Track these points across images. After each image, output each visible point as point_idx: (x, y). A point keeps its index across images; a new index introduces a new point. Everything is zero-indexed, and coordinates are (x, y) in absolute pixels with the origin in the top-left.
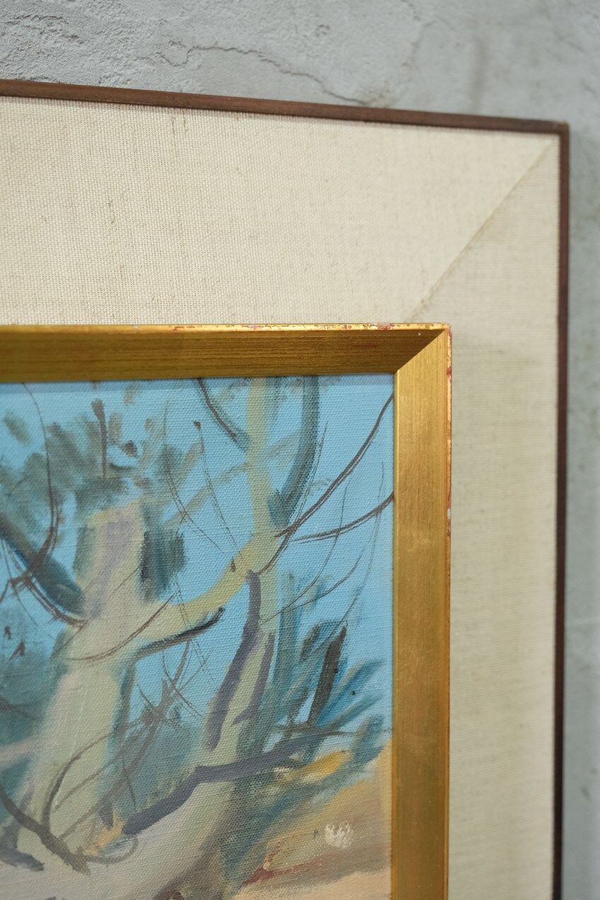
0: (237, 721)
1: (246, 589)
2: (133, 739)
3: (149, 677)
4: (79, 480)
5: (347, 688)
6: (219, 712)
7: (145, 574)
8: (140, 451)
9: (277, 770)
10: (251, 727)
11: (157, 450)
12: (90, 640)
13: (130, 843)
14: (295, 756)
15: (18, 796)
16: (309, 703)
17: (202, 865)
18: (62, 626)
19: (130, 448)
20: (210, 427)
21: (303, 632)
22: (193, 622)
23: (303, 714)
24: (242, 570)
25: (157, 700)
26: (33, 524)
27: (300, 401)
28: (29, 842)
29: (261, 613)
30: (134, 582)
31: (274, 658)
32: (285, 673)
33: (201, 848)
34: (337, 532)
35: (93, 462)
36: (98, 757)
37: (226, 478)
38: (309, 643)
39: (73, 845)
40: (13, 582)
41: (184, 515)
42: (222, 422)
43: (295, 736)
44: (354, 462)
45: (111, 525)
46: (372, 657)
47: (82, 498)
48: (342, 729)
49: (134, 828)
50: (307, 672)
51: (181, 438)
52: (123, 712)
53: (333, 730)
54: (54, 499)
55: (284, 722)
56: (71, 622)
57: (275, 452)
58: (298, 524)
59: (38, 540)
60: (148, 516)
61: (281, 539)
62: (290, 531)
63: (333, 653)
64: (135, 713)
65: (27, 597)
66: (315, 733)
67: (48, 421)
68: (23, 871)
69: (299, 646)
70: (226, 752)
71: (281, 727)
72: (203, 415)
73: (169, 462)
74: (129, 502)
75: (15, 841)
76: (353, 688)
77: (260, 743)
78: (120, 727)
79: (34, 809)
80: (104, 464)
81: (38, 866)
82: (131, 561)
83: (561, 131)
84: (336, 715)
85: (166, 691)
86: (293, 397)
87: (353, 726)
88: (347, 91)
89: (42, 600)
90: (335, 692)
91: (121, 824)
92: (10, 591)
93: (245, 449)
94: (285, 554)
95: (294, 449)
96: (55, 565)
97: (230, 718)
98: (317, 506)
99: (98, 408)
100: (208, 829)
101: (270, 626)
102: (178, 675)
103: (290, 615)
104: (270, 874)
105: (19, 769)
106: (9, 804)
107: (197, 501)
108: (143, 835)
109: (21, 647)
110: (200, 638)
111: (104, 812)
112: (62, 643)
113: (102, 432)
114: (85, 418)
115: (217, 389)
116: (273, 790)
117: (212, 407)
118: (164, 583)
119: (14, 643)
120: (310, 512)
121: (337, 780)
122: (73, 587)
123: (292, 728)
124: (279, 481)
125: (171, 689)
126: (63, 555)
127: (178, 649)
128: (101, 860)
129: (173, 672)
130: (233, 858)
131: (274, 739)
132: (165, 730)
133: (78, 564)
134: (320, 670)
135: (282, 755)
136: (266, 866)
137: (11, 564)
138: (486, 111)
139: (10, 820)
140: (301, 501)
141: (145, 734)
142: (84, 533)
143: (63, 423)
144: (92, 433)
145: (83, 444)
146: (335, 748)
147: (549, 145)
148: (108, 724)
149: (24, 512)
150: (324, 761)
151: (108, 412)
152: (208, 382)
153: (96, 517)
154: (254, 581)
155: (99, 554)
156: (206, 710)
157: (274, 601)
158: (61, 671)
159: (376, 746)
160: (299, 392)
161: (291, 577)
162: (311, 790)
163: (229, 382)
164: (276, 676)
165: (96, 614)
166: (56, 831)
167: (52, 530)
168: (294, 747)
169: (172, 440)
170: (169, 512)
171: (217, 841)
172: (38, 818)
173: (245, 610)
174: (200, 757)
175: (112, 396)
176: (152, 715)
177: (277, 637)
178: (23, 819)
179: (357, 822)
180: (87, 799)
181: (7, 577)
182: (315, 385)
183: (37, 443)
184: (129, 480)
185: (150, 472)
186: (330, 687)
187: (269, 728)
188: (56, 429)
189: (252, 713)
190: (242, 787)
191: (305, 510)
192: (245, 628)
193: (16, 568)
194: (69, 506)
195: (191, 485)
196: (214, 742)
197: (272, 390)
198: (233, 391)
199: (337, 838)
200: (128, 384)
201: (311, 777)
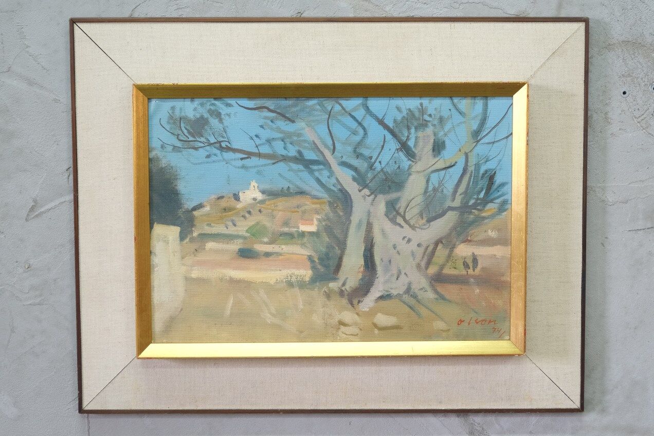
0: (460, 195)
1: (464, 157)
2: (429, 196)
3: (435, 179)
4: (416, 124)
5: (496, 189)
6: (455, 191)
7: (434, 150)
8: (433, 116)
9: (473, 211)
10: (464, 197)
11: (438, 117)
12: (418, 167)
13: (428, 224)
14: (479, 207)
15: (397, 207)
16: (484, 192)
17: (448, 236)
18: (410, 162)
19: (430, 115)
20: (453, 110)
21: (482, 171)
22: (448, 165)
23: (482, 195)
24: (463, 151)
25: (437, 185)
26: (403, 135)
27: (482, 104)
28: (400, 220)
29: (469, 164)
30: (431, 152)
31: (472, 178)
32: (476, 183)
33: (449, 230)
34: (493, 143)
35: (419, 119)
36: (420, 199)
37: (458, 125)
38: (483, 175)
39: (412, 222)
40: (397, 149)
41: (445, 135)
42: (457, 109)
43: (479, 201)
44: (499, 123)
45: (424, 136)
46: (505, 181)
47: (416, 128)
48: (494, 201)
49: (430, 220)
50: (483, 183)
51: (445, 114)
52: (427, 188)
53: (492, 201)
54: (409, 128)
55: (475, 197)
56: (413, 161)
57: (474, 118)
58: (480, 139)
59: (404, 139)
60: (435, 134)
61: (475, 144)
62: (478, 141)
63: (491, 179)
64: (430, 188)
65: (401, 154)
66: (486, 201)
67: (408, 107)
68: (398, 228)
69: (481, 175)
70: (457, 203)
71: (474, 198)
72: (451, 107)
73: (441, 120)
74: (429, 130)
75: (396, 219)
76: (498, 189)
77: (468, 202)
78: (426, 192)
79: (402, 211)
80: (423, 120)
81: (402, 227)
82: (430, 146)
83: (586, 21)
84: (492, 197)
85: (439, 184)
86: (479, 103)
87: (498, 201)
88: (512, 12)
89: (405, 155)
90: (492, 190)
91: (426, 219)
92: (396, 152)
93: (464, 117)
94: (476, 148)
95: (480, 118)
96: (409, 146)
97: (458, 194)
98: (487, 134)
99: (421, 104)
100: (451, 224)
101: (471, 168)
102: (443, 179)
103: (478, 166)
104: (470, 241)
105: (397, 200)
106: (395, 209)
107: (449, 131)
108: (432, 223)
109: (399, 167)
110: (450, 170)
111: (421, 215)
112: (410, 167)
113: (422, 111)
114: (417, 107)
115: (456, 100)
116: (472, 216)
117: (454, 105)
118: (439, 153)
119: (397, 166)
120: (484, 136)
121: (493, 216)
122: (413, 152)
123: (478, 199)
124: (475, 126)
125: (441, 183)
126: (411, 143)
127: (443, 172)
128: (419, 228)
129: (441, 179)
130: (459, 234)
131: (472, 202)
132: (439, 194)
133: (415, 146)
134: (487, 183)
135: (474, 206)
136: (469, 238)
137: (397, 145)
138: (563, 15)
139: (395, 213)
140: (482, 132)
141: (433, 195)
142: (417, 138)
143: (412, 108)
144: (419, 111)
145: (417, 114)
146: (492, 207)
147: (582, 25)
148: (423, 191)
149: (400, 131)
150: (488, 210)
151: (424, 106)
152: (454, 98)
153: (420, 134)
154: (467, 155)
155: (421, 144)
156: (451, 190)
157: (473, 161)
158: (410, 174)
159: (506, 207)
160: (482, 101)
161: (478, 155)
162: (484, 218)
163: (460, 98)
164: (473, 183)
165: (419, 160)
166: (407, 218)
167: (408, 136)
168: (479, 204)
169: (442, 114)
170: (441, 134)
171: (454, 228)
172: (402, 214)
173: (464, 163)
174: (449, 203)
175: (425, 101)
176: (435, 190)
177: (473, 172)
178: (398, 213)
179: (499, 230)
180: (416, 211)
181: (395, 148)
182: (487, 99)
183: (405, 113)
184: (430, 124)
185: (436, 122)
186: (490, 188)
187: (471, 198)
188: (410, 110)
189: (465, 193)
190: (462, 214)
191: (483, 135)
192: (464, 168)
193: (398, 146)
194: (413, 130)
195: (448, 127)
196: (453, 200)
197: (473, 101)
198: (461, 101)
199: (492, 234)
200: (430, 98)
201: (483, 215)
